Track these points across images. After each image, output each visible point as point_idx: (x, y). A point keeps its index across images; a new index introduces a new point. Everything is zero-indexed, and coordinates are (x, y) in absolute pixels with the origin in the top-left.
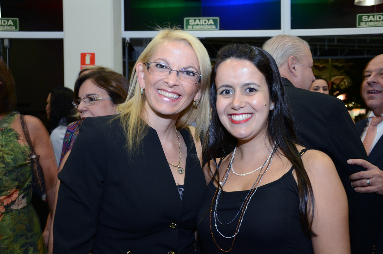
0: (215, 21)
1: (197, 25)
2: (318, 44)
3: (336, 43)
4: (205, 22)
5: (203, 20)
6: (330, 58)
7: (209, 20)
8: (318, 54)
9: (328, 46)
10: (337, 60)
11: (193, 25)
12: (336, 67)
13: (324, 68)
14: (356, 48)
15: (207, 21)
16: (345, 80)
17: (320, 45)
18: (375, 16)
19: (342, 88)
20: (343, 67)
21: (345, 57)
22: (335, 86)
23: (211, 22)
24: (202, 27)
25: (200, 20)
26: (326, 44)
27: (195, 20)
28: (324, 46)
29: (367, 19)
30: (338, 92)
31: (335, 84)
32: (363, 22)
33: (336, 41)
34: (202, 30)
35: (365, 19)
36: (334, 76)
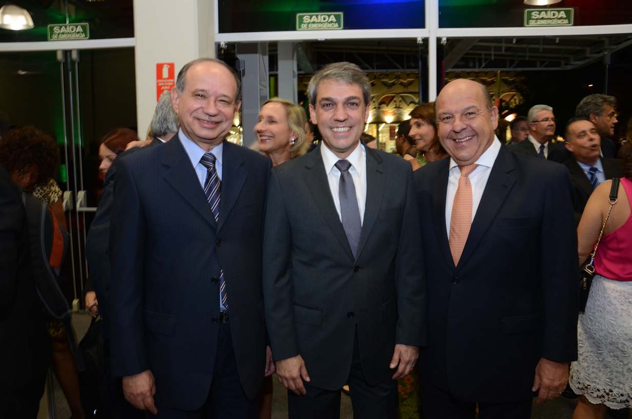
0: (337, 17)
1: (314, 23)
2: (484, 52)
3: (503, 52)
4: (324, 19)
5: (321, 17)
6: (499, 71)
7: (329, 16)
8: (483, 65)
9: (495, 55)
10: (508, 73)
11: (309, 23)
12: (505, 81)
13: (493, 82)
14: (527, 59)
15: (327, 17)
16: (515, 97)
17: (486, 55)
18: (549, 12)
19: (511, 106)
20: (514, 82)
21: (514, 69)
22: (503, 104)
23: (333, 18)
24: (320, 25)
25: (317, 16)
26: (493, 53)
27: (311, 17)
28: (490, 55)
29: (538, 17)
30: (506, 111)
31: (504, 101)
32: (533, 19)
33: (503, 50)
34: (320, 29)
35: (535, 16)
36: (504, 92)
